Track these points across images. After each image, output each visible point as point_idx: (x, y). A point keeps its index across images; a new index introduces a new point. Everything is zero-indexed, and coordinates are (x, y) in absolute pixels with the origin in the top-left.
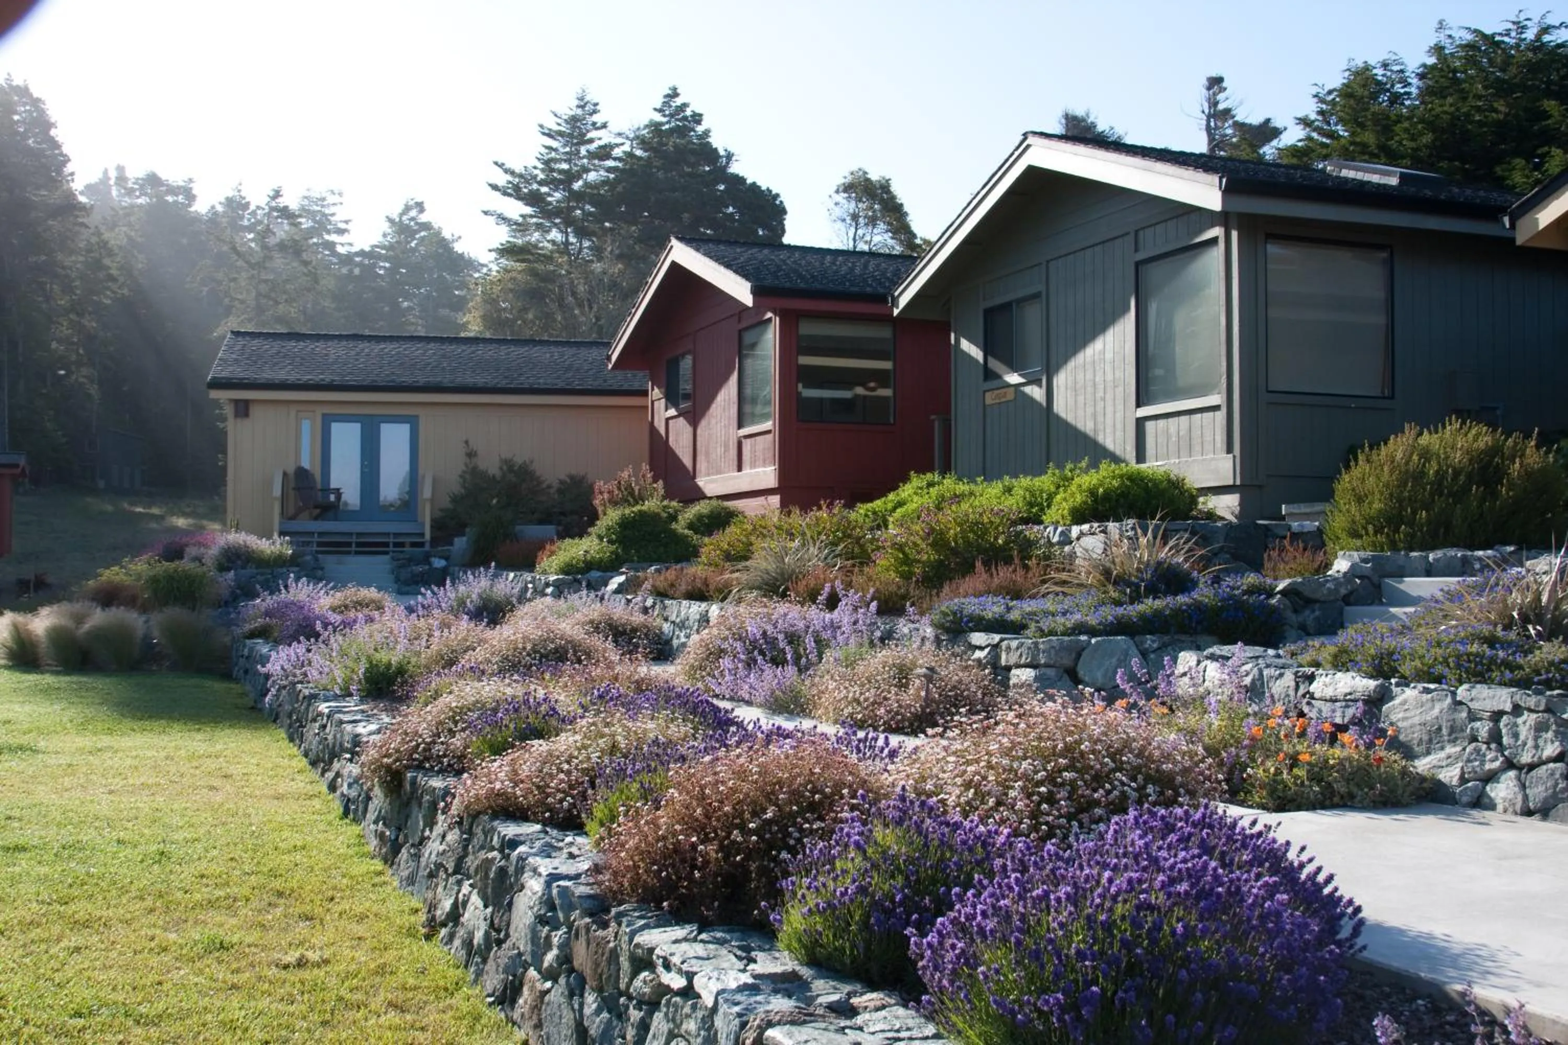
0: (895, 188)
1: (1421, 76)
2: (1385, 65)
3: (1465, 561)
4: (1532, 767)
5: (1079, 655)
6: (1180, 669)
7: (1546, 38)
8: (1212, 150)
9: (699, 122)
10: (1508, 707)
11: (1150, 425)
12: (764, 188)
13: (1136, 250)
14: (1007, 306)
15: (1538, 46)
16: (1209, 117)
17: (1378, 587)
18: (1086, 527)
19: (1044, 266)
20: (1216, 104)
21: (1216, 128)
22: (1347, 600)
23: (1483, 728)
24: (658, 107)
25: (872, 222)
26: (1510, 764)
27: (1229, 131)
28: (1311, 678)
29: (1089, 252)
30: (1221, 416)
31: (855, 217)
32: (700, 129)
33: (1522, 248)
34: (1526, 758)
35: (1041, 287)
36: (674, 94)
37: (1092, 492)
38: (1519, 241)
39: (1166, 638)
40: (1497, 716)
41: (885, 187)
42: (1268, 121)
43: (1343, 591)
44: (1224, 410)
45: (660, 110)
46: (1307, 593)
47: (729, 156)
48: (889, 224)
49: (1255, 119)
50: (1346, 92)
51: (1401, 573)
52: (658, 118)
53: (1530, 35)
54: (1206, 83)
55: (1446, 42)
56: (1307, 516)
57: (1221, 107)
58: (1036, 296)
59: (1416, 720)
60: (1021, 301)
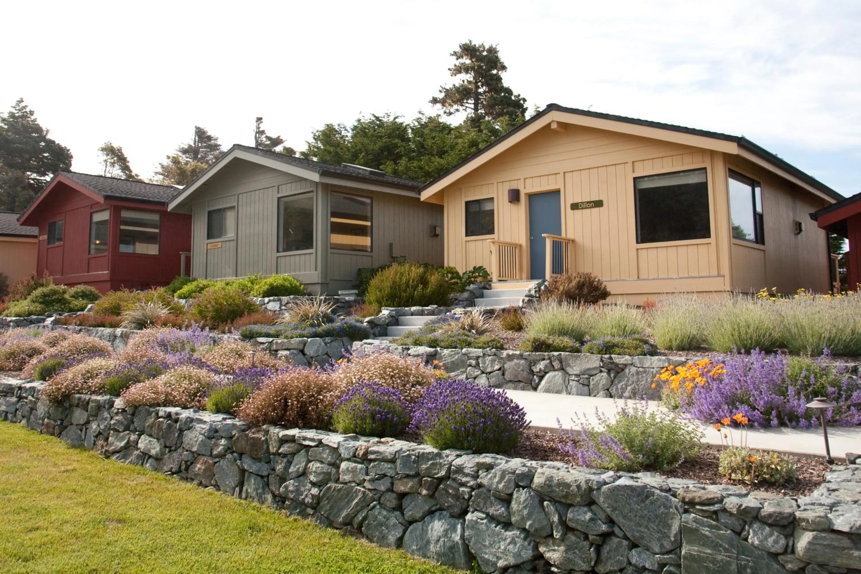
0: (124, 151)
1: (353, 130)
2: (339, 125)
3: (423, 311)
4: (490, 373)
5: (305, 345)
6: (354, 348)
7: (397, 120)
8: (257, 146)
9: (32, 115)
10: (481, 354)
11: (283, 259)
12: (63, 146)
13: (278, 193)
14: (219, 210)
15: (394, 123)
16: (256, 133)
17: (397, 320)
18: (272, 298)
19: (237, 196)
20: (259, 128)
21: (259, 137)
22: (388, 325)
23: (474, 362)
24: (14, 105)
25: (113, 164)
26: (483, 373)
27: (264, 139)
28: (408, 349)
29: (257, 192)
30: (313, 257)
31: (106, 161)
32: (33, 118)
33: (423, 202)
34: (489, 370)
35: (235, 204)
36: (22, 101)
37: (271, 285)
38: (422, 200)
39: (333, 339)
40: (478, 358)
41: (120, 150)
42: (279, 137)
43: (387, 321)
44: (314, 254)
45: (14, 107)
46: (376, 322)
47: (47, 131)
48: (120, 166)
49: (274, 136)
50: (324, 133)
51: (405, 315)
52: (13, 111)
53: (391, 119)
54: (256, 120)
55: (361, 118)
56: (348, 295)
57: (261, 129)
58: (233, 207)
59: (449, 361)
60: (225, 209)
